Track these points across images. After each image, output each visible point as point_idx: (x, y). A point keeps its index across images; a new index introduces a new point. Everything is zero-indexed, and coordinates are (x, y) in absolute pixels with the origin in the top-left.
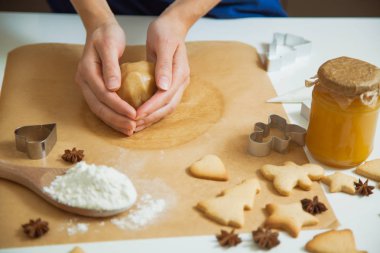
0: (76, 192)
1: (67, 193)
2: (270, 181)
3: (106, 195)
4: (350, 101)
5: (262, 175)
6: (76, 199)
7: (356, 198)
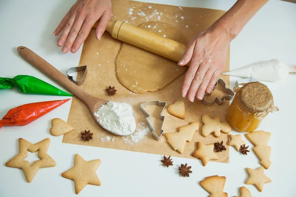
0: (108, 122)
1: (104, 121)
2: (203, 124)
3: (121, 128)
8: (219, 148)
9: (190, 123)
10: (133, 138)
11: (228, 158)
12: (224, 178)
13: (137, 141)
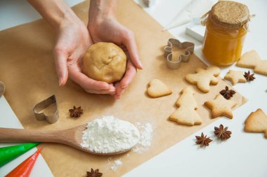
0: (104, 143)
1: (99, 145)
2: (195, 85)
3: (125, 140)
4: (237, 31)
5: (188, 82)
6: (107, 148)
7: (247, 84)
8: (227, 94)
9: (181, 93)
10: (143, 143)
11: (243, 98)
12: (259, 110)
13: (149, 144)
